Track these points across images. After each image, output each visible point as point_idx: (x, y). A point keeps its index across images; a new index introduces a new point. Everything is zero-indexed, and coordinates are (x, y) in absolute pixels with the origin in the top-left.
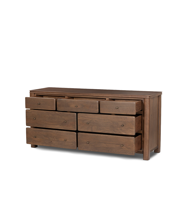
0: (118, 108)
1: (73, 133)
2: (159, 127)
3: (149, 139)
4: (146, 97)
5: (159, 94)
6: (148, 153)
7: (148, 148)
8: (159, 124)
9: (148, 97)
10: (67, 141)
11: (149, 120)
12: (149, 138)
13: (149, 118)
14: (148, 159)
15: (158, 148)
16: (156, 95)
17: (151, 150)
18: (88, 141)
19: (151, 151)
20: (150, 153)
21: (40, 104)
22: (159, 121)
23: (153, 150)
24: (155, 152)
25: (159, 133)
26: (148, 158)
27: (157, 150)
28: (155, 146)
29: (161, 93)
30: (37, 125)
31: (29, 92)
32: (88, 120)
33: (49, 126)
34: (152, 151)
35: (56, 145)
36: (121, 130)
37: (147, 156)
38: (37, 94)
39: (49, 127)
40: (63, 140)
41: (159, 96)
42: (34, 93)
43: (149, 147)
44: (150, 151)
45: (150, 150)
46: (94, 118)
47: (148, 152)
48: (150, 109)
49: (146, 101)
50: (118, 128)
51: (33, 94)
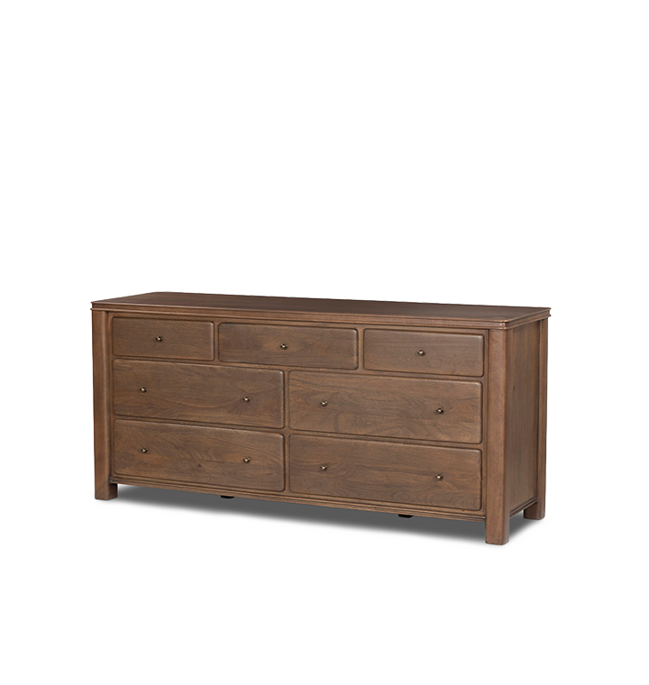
0: (424, 354)
1: (274, 438)
2: (540, 428)
3: (505, 470)
4: (496, 325)
5: (539, 316)
6: (501, 518)
7: (501, 503)
8: (540, 419)
9: (501, 324)
10: (251, 463)
11: (506, 406)
12: (505, 466)
13: (506, 398)
14: (502, 541)
15: (536, 503)
16: (529, 318)
17: (512, 508)
18: (323, 462)
19: (514, 514)
20: (508, 518)
21: (161, 340)
22: (540, 409)
23: (520, 510)
24: (525, 516)
25: (540, 450)
26: (503, 537)
27: (534, 511)
28: (526, 496)
29: (546, 312)
30: (150, 410)
31: (91, 306)
32: (324, 392)
33: (190, 414)
34: (514, 512)
35: (216, 476)
36: (435, 425)
37: (499, 528)
38: (116, 315)
39: (192, 416)
40: (239, 460)
41: (539, 321)
42: (107, 312)
43: (504, 498)
44: (508, 514)
45: (509, 508)
46: (343, 385)
47: (504, 517)
48: (507, 367)
49: (494, 338)
50: (426, 421)
51: (104, 314)
